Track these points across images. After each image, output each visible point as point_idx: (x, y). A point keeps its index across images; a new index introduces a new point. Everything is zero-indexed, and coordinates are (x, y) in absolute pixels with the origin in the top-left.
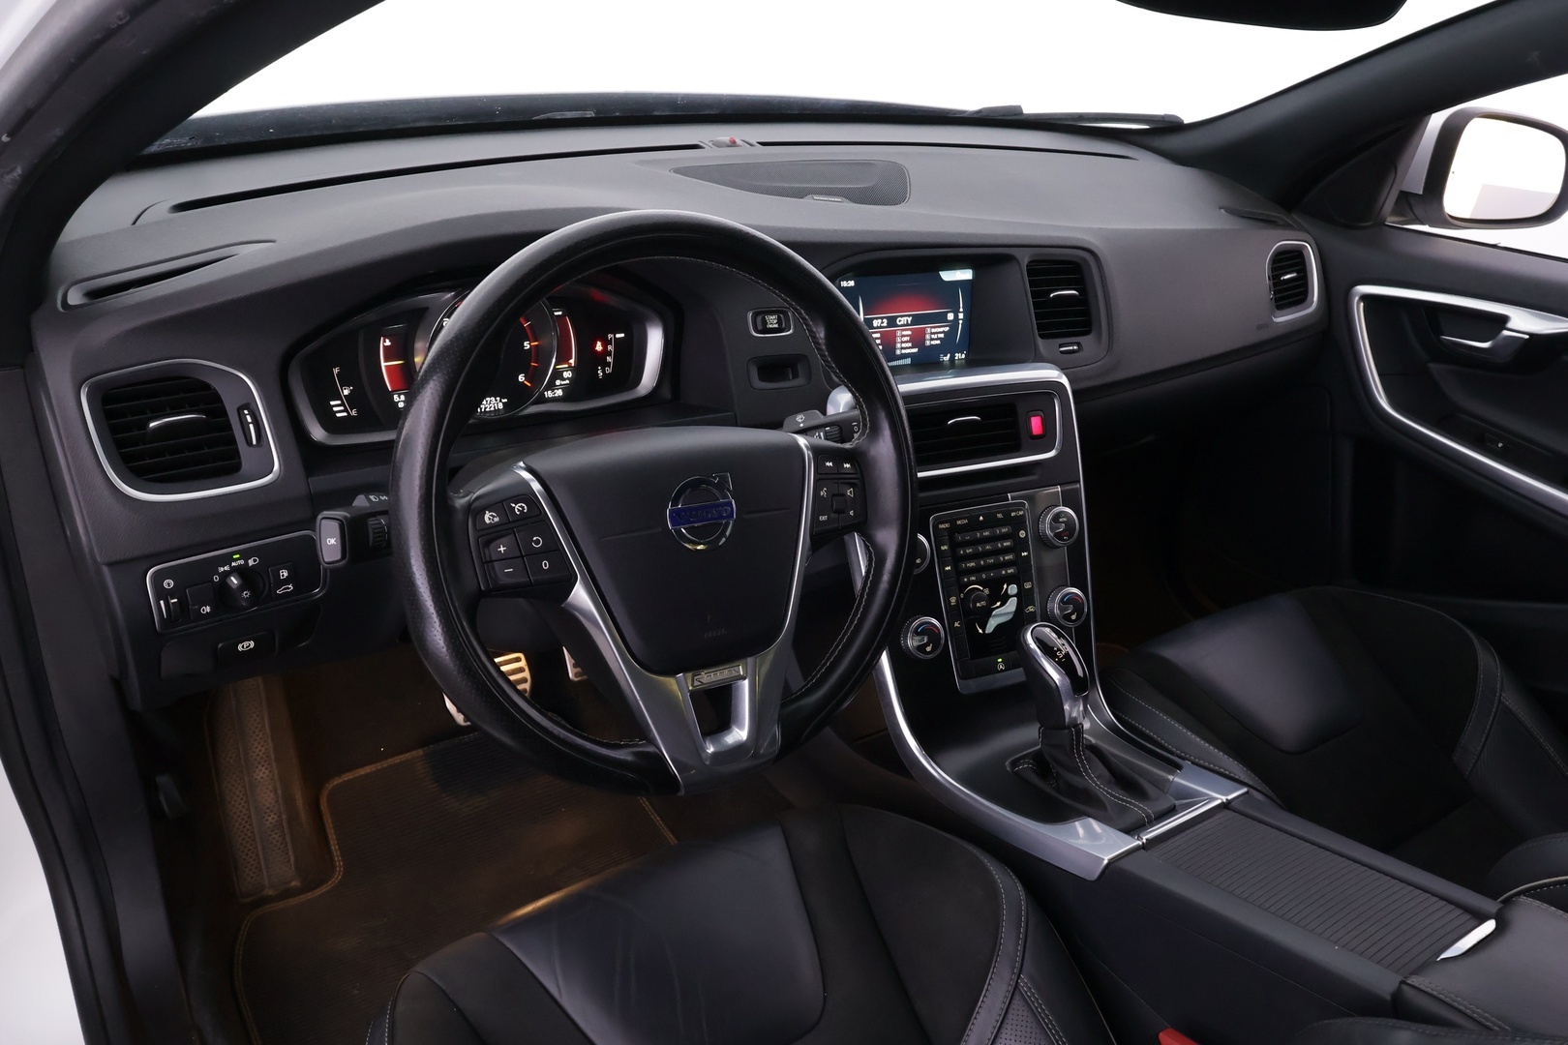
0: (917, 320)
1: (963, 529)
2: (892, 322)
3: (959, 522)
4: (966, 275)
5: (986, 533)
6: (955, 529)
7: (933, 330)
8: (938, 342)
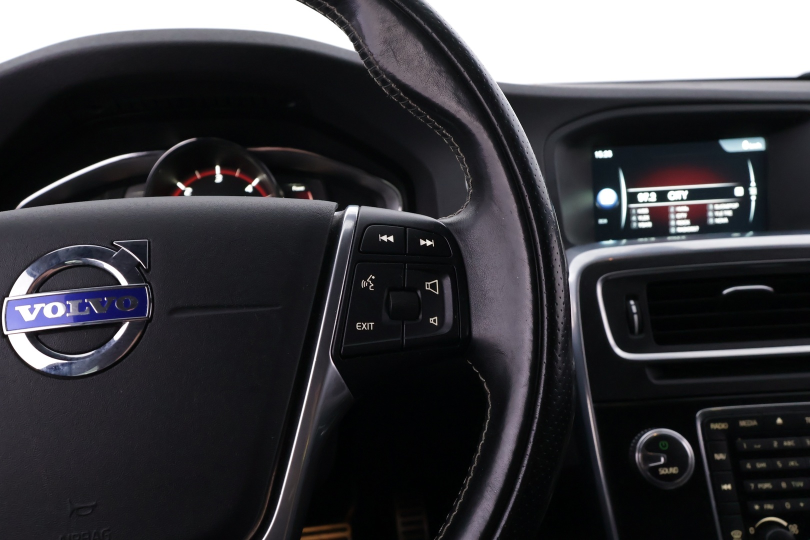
0: (693, 195)
1: (748, 433)
2: (662, 196)
3: (743, 423)
4: (756, 145)
5: (789, 443)
6: (734, 433)
7: (717, 207)
8: (726, 221)
